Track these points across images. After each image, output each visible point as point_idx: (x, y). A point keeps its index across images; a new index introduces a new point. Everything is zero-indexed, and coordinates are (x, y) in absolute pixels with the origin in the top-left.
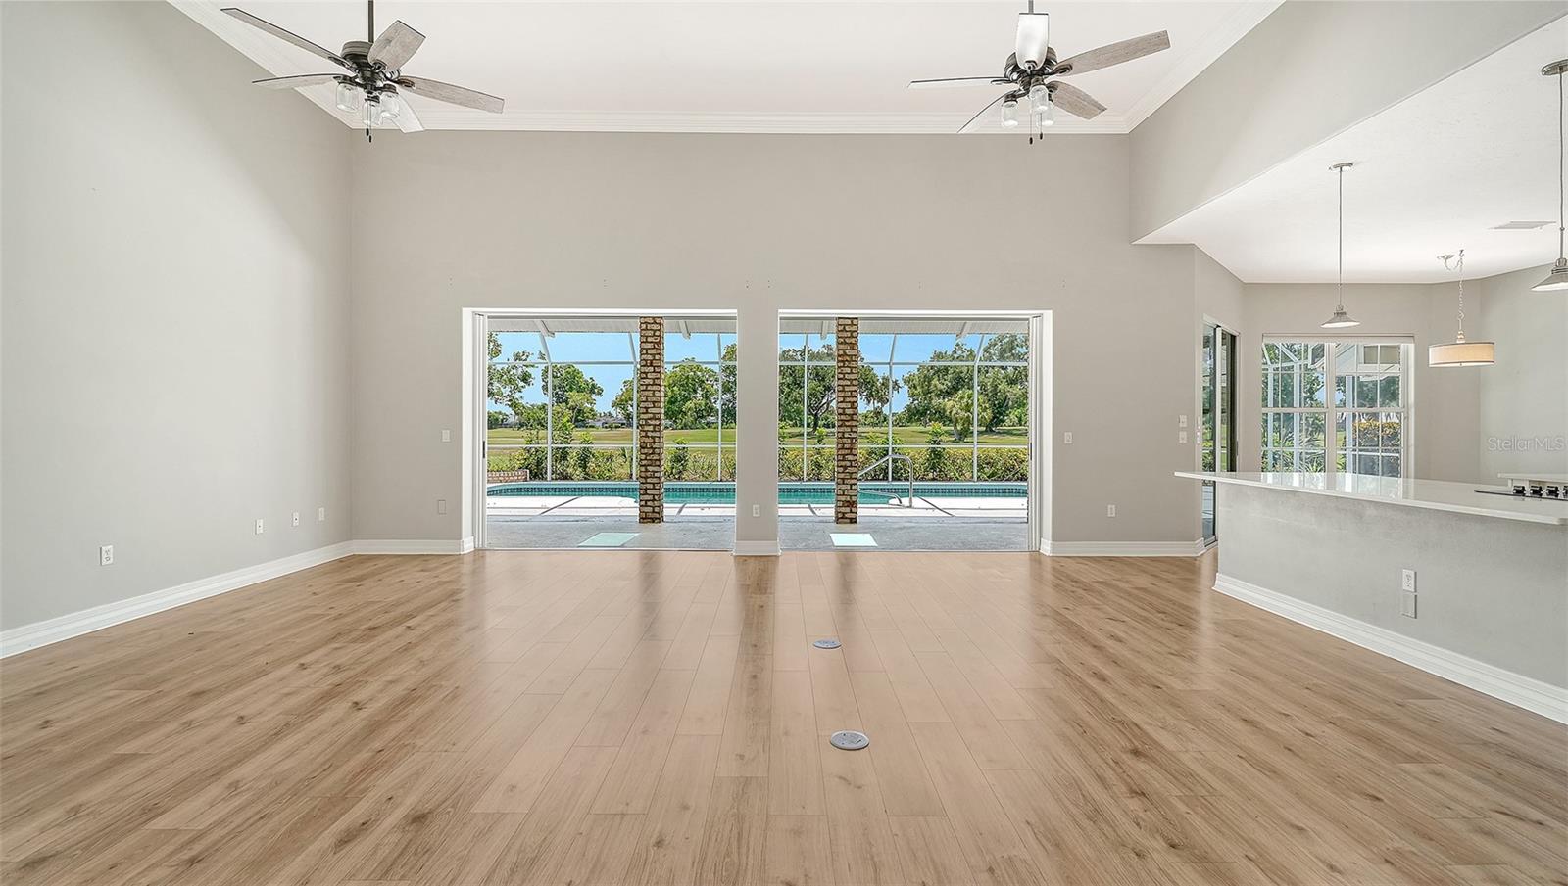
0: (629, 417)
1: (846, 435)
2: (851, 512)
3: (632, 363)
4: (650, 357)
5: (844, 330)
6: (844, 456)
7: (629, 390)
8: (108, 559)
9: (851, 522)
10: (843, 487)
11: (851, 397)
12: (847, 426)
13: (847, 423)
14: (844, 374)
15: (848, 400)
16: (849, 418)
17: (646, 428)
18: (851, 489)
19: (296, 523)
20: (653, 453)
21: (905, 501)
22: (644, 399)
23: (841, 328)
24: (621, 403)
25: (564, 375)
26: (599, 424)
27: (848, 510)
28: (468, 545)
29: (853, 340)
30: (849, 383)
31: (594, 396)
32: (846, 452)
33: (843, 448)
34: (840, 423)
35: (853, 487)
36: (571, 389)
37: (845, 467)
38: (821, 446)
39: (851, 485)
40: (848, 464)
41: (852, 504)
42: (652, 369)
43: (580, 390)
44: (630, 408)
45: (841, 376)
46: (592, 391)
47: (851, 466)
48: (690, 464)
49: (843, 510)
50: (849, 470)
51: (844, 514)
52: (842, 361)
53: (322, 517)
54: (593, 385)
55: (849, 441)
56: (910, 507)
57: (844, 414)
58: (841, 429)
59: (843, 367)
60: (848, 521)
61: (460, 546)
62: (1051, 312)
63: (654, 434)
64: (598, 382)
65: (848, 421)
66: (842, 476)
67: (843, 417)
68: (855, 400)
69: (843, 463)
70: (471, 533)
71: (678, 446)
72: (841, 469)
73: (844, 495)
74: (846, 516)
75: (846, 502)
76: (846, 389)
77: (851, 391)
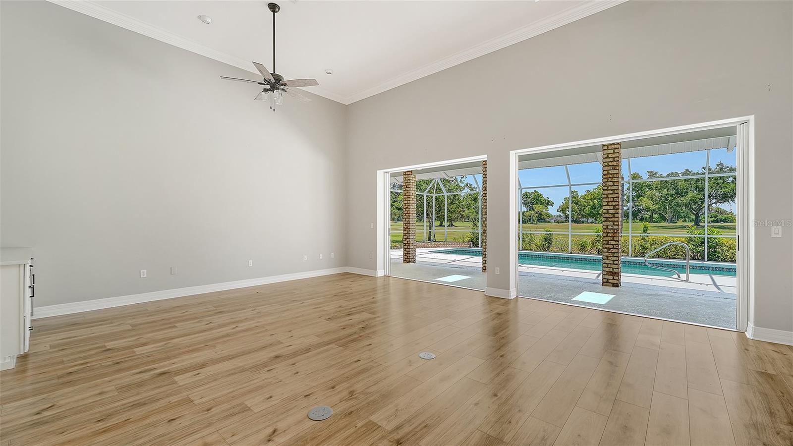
0: (567, 217)
1: (610, 227)
2: (613, 279)
3: (568, 185)
5: (608, 157)
7: (567, 203)
8: (250, 264)
9: (613, 286)
10: (608, 262)
11: (613, 201)
12: (610, 221)
13: (610, 219)
14: (608, 187)
15: (611, 204)
16: (611, 216)
18: (614, 264)
19: (321, 258)
21: (683, 276)
23: (606, 156)
24: (563, 210)
25: (533, 196)
26: (553, 220)
27: (611, 277)
28: (380, 273)
29: (615, 164)
30: (612, 192)
31: (549, 207)
32: (610, 238)
33: (607, 236)
34: (605, 219)
35: (615, 262)
36: (537, 203)
37: (609, 249)
38: (645, 235)
39: (614, 261)
40: (611, 246)
41: (615, 274)
43: (542, 203)
44: (567, 212)
45: (606, 188)
46: (548, 204)
47: (613, 248)
48: (554, 242)
49: (607, 277)
51: (608, 280)
52: (606, 178)
53: (332, 256)
54: (548, 201)
55: (612, 231)
56: (687, 281)
57: (608, 213)
58: (606, 224)
59: (607, 182)
60: (611, 285)
61: (376, 273)
62: (753, 117)
64: (551, 200)
66: (606, 254)
67: (607, 215)
68: (616, 203)
69: (607, 246)
70: (383, 268)
71: (546, 233)
72: (605, 250)
73: (607, 267)
74: (610, 281)
75: (610, 272)
76: (610, 196)
77: (613, 198)
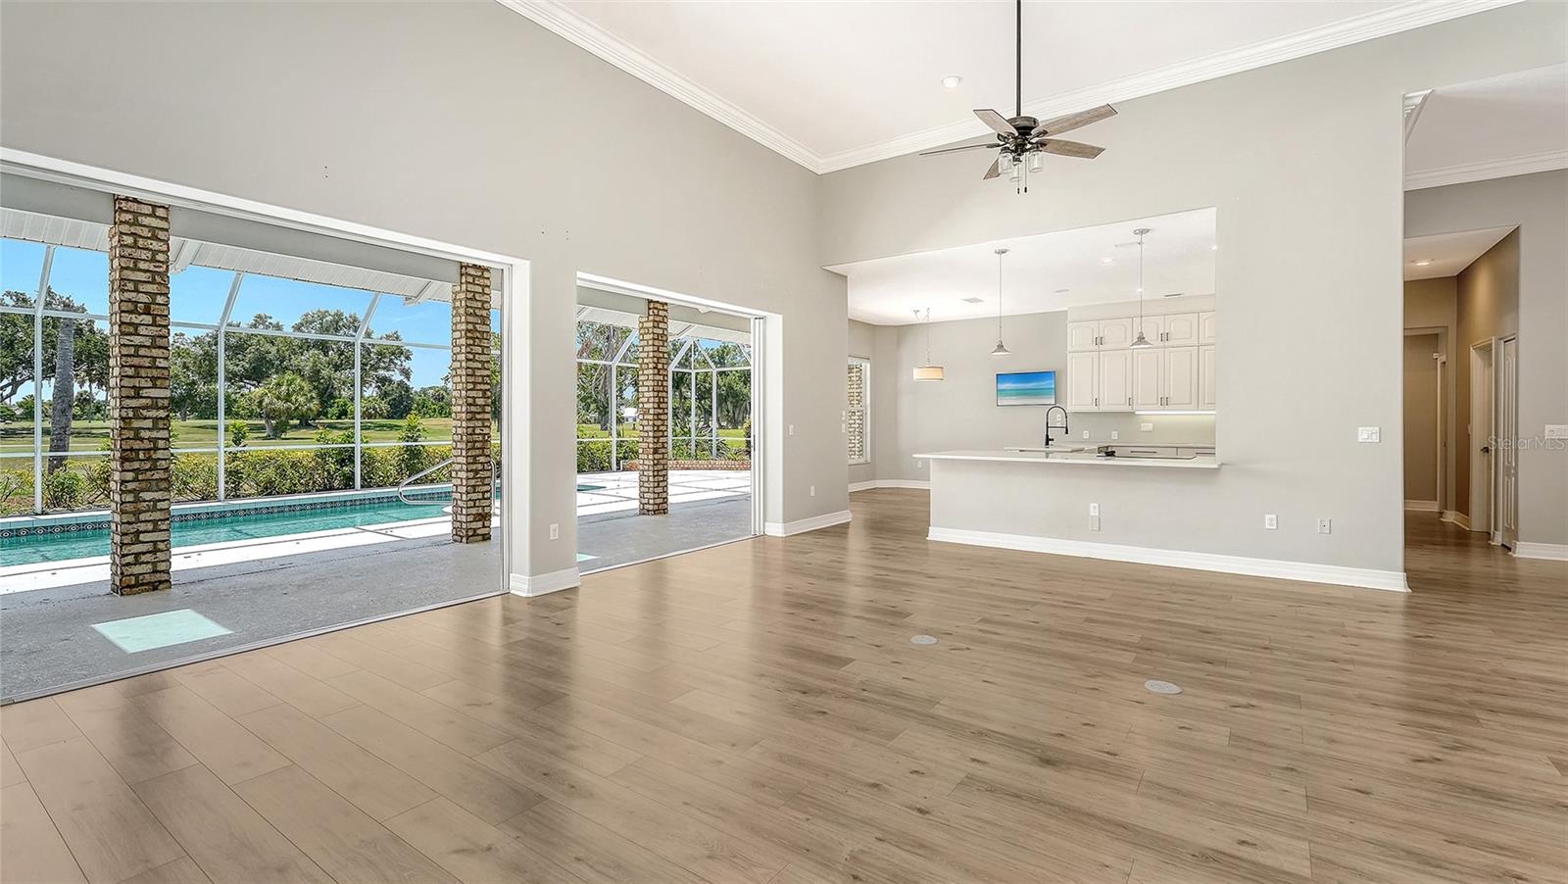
1: (478, 431)
2: (484, 527)
4: (144, 298)
6: (475, 457)
9: (484, 540)
10: (474, 496)
13: (478, 416)
14: (474, 354)
15: (479, 387)
17: (136, 424)
18: (484, 499)
20: (154, 468)
22: (130, 372)
27: (480, 524)
29: (484, 313)
30: (480, 366)
32: (478, 452)
33: (473, 448)
34: (470, 415)
35: (487, 496)
37: (477, 472)
39: (483, 493)
40: (480, 467)
41: (485, 516)
42: (148, 319)
45: (471, 356)
49: (474, 525)
50: (482, 474)
51: (475, 530)
52: (471, 338)
57: (475, 404)
58: (471, 424)
59: (473, 344)
60: (480, 538)
62: (780, 317)
63: (155, 434)
65: (479, 413)
66: (473, 482)
67: (473, 409)
69: (474, 467)
72: (471, 475)
73: (475, 506)
74: (478, 532)
75: (480, 514)
76: (478, 373)
77: (483, 376)
